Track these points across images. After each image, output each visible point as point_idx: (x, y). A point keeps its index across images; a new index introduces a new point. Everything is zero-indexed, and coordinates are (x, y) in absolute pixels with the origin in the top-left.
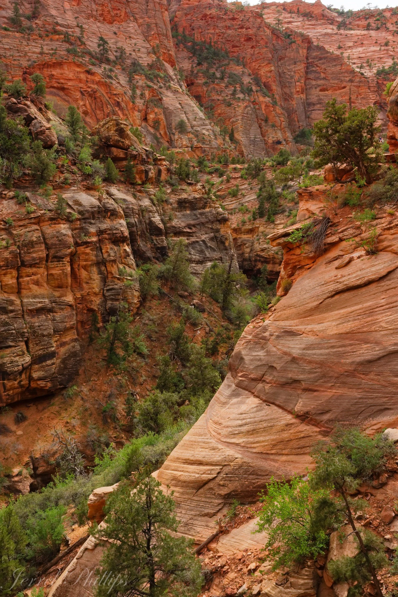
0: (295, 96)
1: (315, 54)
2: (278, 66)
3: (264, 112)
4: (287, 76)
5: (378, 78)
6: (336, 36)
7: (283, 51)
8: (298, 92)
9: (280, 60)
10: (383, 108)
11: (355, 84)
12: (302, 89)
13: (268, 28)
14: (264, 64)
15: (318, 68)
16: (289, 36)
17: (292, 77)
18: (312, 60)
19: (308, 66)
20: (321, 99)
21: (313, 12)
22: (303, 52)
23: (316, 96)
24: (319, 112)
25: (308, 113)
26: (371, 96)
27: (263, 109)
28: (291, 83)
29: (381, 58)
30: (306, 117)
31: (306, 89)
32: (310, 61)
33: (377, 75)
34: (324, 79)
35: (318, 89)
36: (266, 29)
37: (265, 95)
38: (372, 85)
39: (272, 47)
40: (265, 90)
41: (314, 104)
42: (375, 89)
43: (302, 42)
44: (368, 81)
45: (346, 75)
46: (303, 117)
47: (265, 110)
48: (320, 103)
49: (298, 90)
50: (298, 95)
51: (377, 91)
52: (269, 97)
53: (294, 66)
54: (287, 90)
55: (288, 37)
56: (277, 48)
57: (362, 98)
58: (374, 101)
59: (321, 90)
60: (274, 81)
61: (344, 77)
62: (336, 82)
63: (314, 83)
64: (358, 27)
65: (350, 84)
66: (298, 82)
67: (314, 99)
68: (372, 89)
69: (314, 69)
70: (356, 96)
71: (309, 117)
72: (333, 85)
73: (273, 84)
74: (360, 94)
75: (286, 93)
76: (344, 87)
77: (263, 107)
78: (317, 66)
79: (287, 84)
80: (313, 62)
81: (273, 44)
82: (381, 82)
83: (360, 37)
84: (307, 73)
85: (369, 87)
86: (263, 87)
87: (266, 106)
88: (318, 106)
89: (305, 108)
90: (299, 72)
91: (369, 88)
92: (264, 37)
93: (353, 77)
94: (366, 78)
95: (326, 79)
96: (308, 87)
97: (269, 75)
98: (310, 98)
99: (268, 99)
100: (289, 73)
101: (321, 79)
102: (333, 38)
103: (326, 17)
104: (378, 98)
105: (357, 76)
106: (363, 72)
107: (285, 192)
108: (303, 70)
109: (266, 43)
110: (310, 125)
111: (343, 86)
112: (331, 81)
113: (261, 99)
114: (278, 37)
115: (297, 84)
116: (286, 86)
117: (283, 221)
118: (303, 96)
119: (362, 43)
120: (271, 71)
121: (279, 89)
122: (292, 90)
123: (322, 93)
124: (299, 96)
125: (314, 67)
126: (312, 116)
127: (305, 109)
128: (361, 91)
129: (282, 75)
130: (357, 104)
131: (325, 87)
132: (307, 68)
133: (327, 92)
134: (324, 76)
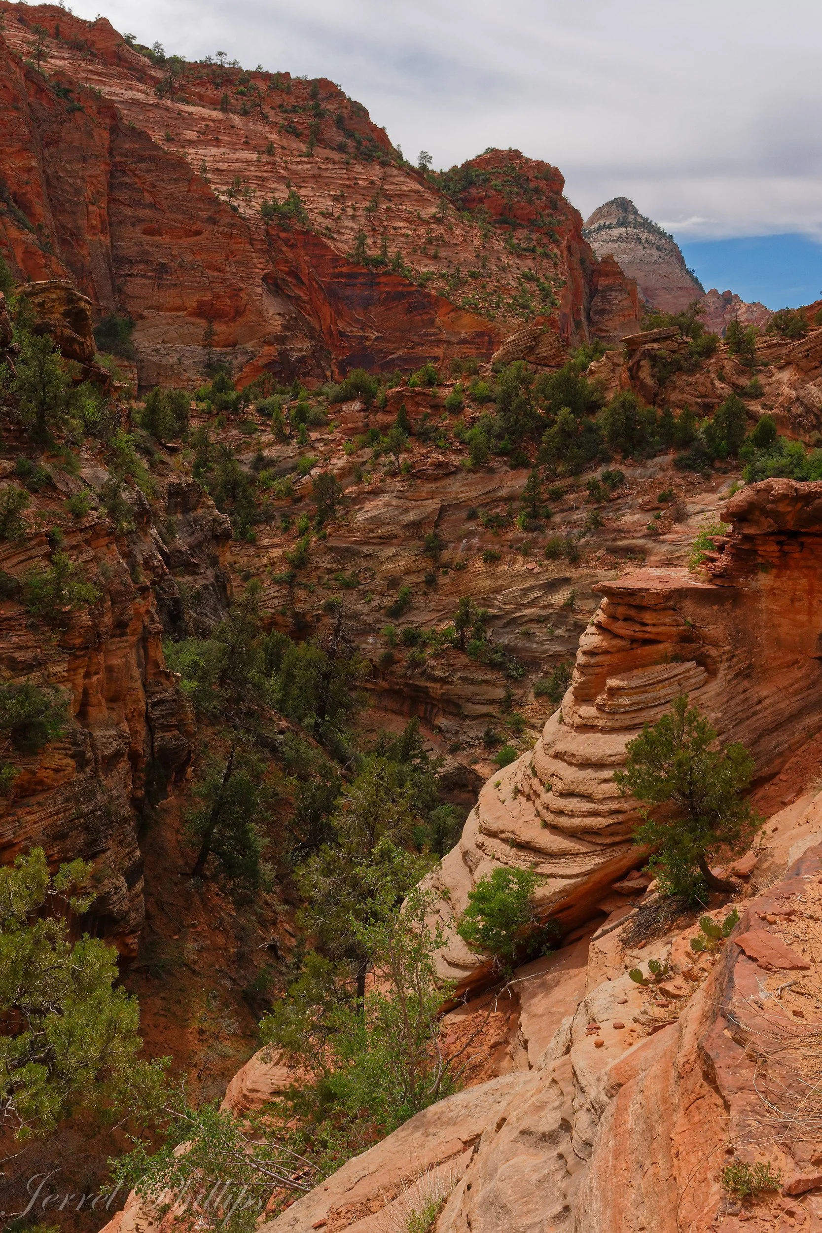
0: (88, 237)
1: (127, 146)
2: (43, 159)
3: (21, 266)
4: (67, 187)
5: (267, 224)
6: (157, 111)
7: (54, 126)
8: (93, 227)
9: (48, 145)
10: (282, 290)
11: (222, 229)
12: (102, 222)
13: (18, 64)
14: (11, 150)
15: (136, 180)
16: (67, 92)
17: (78, 191)
18: (123, 159)
19: (115, 170)
20: (147, 253)
21: (93, 43)
22: (102, 137)
23: (136, 244)
24: (144, 281)
25: (119, 281)
26: (256, 261)
27: (18, 259)
28: (77, 204)
29: (264, 179)
30: (114, 291)
31: (111, 225)
32: (118, 159)
33: (265, 215)
34: (152, 206)
35: (139, 228)
36: (12, 65)
37: (23, 226)
38: (257, 237)
39: (28, 110)
40: (20, 213)
41: (131, 263)
42: (264, 247)
43: (99, 113)
44: (248, 227)
45: (201, 205)
46: (108, 289)
47: (23, 261)
48: (146, 262)
49: (94, 222)
50: (94, 234)
51: (267, 251)
52: (31, 231)
53: (81, 165)
54: (68, 221)
55: (65, 95)
56: (39, 114)
57: (238, 262)
58: (262, 272)
59: (145, 232)
60: (39, 195)
61: (197, 209)
62: (180, 217)
63: (129, 212)
64: (201, 100)
65: (210, 227)
66: (92, 204)
67: (129, 249)
68: (258, 246)
69: (127, 179)
70: (224, 257)
71: (120, 291)
72: (173, 223)
73: (36, 200)
74: (232, 252)
75: (64, 227)
76: (198, 233)
77: (19, 253)
78: (135, 175)
79: (67, 205)
80: (125, 163)
81: (29, 105)
82: (274, 233)
83: (210, 123)
84: (111, 186)
85: (251, 239)
86: (12, 203)
87: (26, 252)
88: (142, 267)
89: (110, 267)
90: (95, 181)
91: (251, 241)
92: (9, 84)
93: (216, 213)
94: (244, 219)
95: (157, 209)
96: (114, 219)
97: (25, 177)
98: (121, 247)
99: (30, 235)
100: (71, 181)
101: (144, 206)
102: (151, 115)
103: (126, 61)
104: (271, 266)
105: (226, 212)
106: (235, 204)
107: (262, 475)
108: (103, 179)
109: (15, 99)
110: (125, 310)
111: (194, 228)
112: (168, 215)
113: (14, 233)
114: (40, 90)
115: (91, 208)
116: (65, 211)
117: (277, 541)
118: (105, 240)
119: (217, 139)
120: (29, 170)
121: (49, 215)
122: (80, 222)
123: (149, 238)
124: (96, 238)
125: (127, 175)
126: (129, 289)
127: (111, 272)
128: (234, 247)
129: (55, 182)
130: (228, 275)
131: (154, 225)
132: (112, 174)
133: (158, 238)
134: (152, 200)
